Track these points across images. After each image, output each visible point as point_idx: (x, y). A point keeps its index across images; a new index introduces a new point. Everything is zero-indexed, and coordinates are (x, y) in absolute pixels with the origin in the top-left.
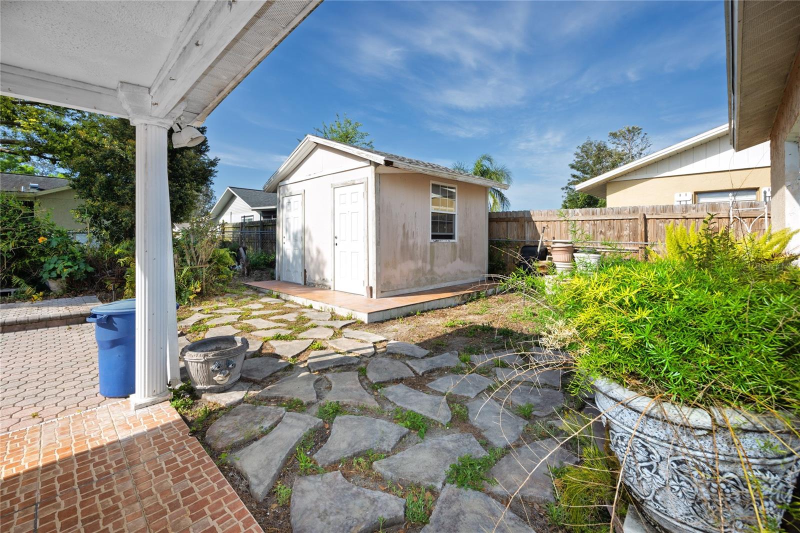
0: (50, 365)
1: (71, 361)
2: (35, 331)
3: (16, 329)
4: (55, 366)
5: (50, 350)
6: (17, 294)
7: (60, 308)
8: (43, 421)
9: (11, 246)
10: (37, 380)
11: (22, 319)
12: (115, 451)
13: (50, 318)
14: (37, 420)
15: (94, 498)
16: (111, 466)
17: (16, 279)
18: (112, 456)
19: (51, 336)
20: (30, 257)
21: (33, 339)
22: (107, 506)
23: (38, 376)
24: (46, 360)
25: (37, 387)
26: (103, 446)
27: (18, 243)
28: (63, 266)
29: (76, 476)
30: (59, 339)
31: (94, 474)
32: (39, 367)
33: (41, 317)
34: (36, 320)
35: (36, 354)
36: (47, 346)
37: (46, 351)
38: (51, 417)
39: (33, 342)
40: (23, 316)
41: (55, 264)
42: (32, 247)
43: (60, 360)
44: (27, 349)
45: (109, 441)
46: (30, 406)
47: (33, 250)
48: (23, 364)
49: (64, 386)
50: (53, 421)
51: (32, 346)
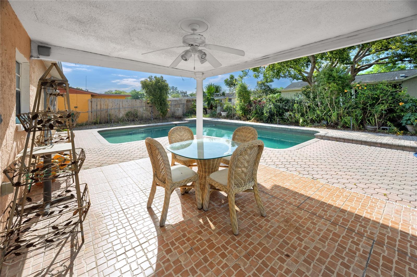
0: (400, 172)
1: (412, 174)
2: (396, 150)
3: (387, 147)
4: (402, 174)
5: (402, 163)
6: (390, 130)
7: (412, 142)
8: (388, 200)
9: (386, 107)
10: (391, 177)
11: (390, 143)
12: (373, 226)
13: (404, 146)
14: (385, 197)
15: (350, 239)
16: (367, 232)
17: (389, 123)
18: (371, 227)
19: (404, 156)
20: (396, 112)
21: (394, 154)
22: (352, 248)
23: (392, 175)
24: (398, 168)
25: (390, 181)
26: (370, 220)
27: (390, 106)
28: (414, 118)
29: (350, 223)
30: (409, 159)
31: (357, 229)
32: (393, 170)
33: (400, 144)
34: (397, 145)
35: (394, 163)
36: (400, 161)
37: (400, 163)
38: (393, 200)
39: (394, 156)
40: (390, 142)
41: (409, 117)
42: (397, 108)
43: (406, 171)
44: (390, 159)
45: (374, 219)
46: (384, 189)
47: (397, 109)
48: (386, 166)
49: (404, 186)
50: (393, 203)
51: (393, 158)
